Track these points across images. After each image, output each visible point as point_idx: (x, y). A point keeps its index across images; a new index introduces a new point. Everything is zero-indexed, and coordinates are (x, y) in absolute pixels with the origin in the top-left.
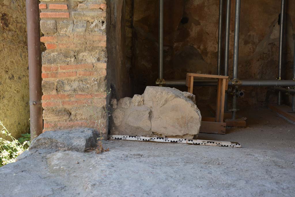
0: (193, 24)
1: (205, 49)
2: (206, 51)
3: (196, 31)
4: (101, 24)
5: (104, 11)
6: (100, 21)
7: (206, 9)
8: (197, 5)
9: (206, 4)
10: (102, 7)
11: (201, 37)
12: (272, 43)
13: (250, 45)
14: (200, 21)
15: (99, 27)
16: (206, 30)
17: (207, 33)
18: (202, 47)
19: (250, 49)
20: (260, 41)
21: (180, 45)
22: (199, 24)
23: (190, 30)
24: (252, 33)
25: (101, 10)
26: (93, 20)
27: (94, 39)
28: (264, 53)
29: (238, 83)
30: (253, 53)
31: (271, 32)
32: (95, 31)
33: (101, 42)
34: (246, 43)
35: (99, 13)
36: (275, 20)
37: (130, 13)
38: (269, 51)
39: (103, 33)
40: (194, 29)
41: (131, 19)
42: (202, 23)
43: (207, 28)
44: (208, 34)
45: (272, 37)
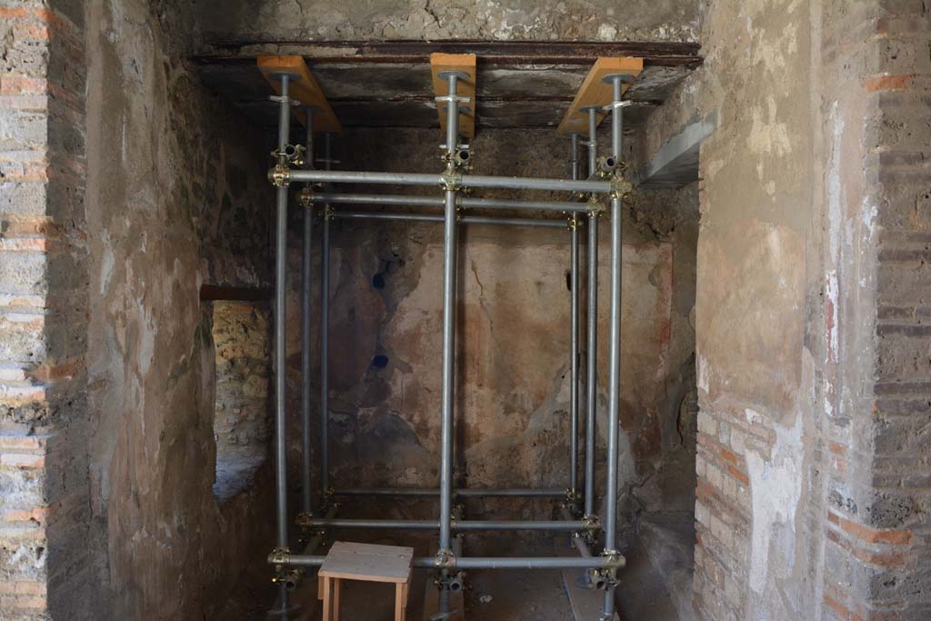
0: (396, 370)
1: (424, 422)
2: (426, 425)
3: (404, 385)
4: (35, 555)
5: (42, 525)
6: (31, 549)
7: (423, 340)
8: (405, 331)
9: (423, 330)
10: (36, 517)
11: (414, 398)
12: (562, 411)
13: (516, 415)
14: (411, 364)
15: (29, 562)
16: (425, 382)
17: (427, 389)
18: (416, 418)
19: (517, 423)
20: (536, 407)
21: (371, 414)
22: (410, 370)
23: (390, 383)
24: (519, 390)
25: (35, 524)
26: (15, 547)
27: (18, 592)
28: (545, 431)
29: (447, 564)
30: (524, 430)
31: (558, 390)
32: (20, 572)
33: (35, 598)
34: (509, 410)
35: (30, 530)
36: (564, 366)
37: (265, 346)
38: (555, 427)
39: (39, 575)
40: (399, 382)
41: (267, 358)
42: (416, 368)
43: (427, 380)
44: (430, 392)
45: (560, 399)
